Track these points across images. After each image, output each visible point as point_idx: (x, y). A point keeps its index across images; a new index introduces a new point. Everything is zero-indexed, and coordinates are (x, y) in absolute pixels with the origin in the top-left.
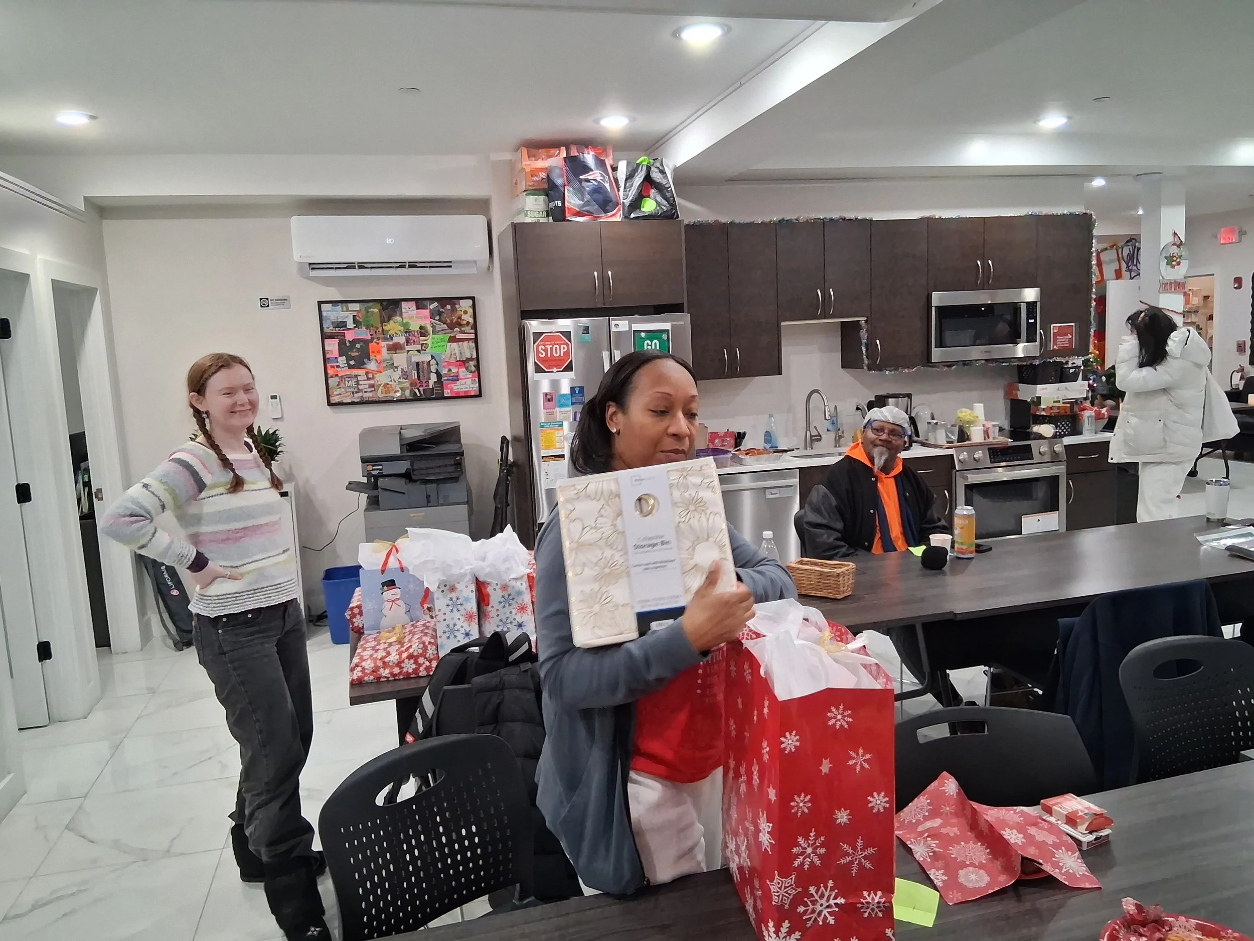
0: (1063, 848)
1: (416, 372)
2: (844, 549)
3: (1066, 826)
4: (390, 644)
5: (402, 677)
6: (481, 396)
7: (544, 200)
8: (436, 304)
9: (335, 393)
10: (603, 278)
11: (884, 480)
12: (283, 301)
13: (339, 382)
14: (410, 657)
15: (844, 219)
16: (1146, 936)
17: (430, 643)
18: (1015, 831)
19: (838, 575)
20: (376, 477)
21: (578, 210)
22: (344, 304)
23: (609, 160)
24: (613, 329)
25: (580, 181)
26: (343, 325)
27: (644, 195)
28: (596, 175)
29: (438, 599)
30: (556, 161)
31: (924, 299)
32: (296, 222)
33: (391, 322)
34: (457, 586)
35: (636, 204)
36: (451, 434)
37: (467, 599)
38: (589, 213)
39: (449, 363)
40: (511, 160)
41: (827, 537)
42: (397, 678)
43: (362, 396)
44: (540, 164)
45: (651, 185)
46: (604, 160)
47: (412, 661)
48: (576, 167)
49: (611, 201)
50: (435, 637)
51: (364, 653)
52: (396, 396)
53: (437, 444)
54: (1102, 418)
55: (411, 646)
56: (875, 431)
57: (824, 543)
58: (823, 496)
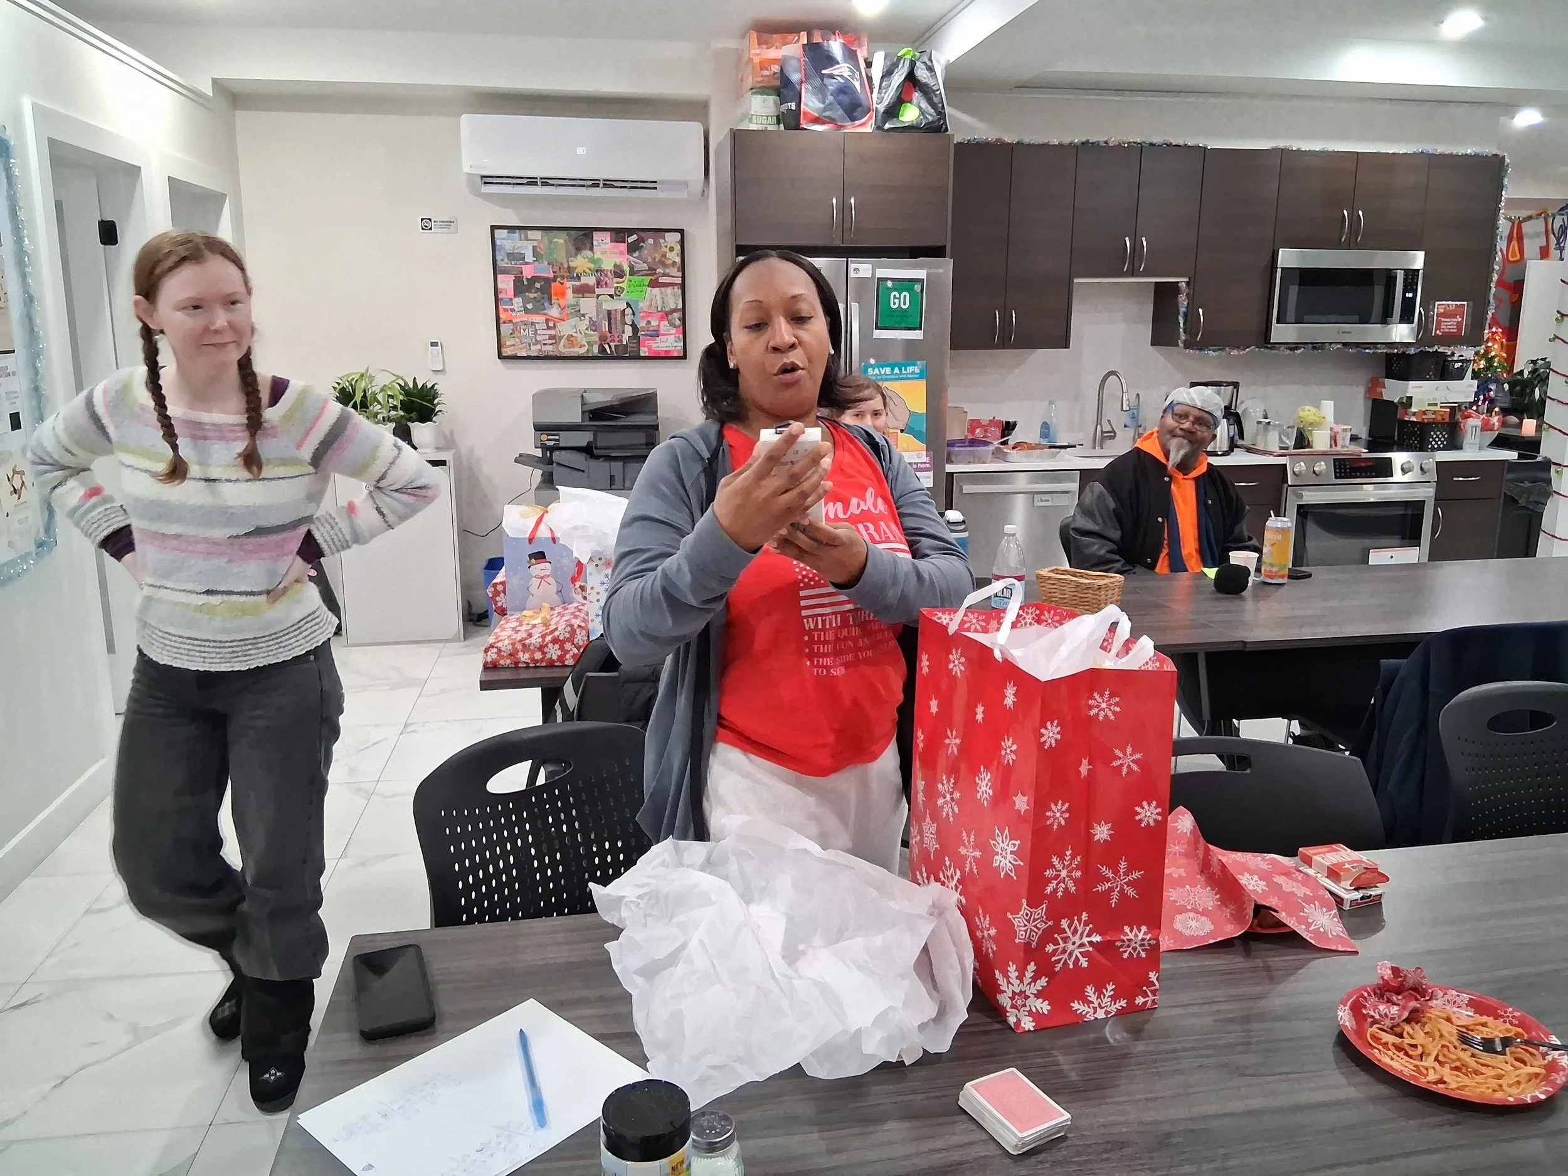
0: (1316, 902)
1: (607, 323)
2: (1118, 565)
3: (1327, 880)
4: (534, 626)
5: (544, 664)
6: (685, 358)
7: (775, 102)
8: (634, 237)
9: (508, 343)
10: (844, 207)
11: (1181, 482)
12: (448, 224)
13: (513, 329)
14: (555, 641)
15: (1169, 145)
16: (1398, 1005)
17: (579, 626)
18: (1256, 877)
19: (1099, 588)
20: (552, 449)
21: (817, 115)
22: (523, 231)
23: (862, 52)
24: (852, 274)
25: (822, 77)
26: (522, 257)
27: (906, 99)
28: (842, 69)
29: (591, 574)
30: (792, 50)
31: (1267, 258)
32: (467, 121)
33: (579, 257)
35: (892, 111)
36: (645, 402)
38: (831, 121)
39: (649, 314)
40: (737, 48)
41: (1098, 548)
42: (538, 665)
43: (540, 350)
44: (774, 53)
45: (915, 87)
46: (855, 51)
47: (557, 646)
48: (819, 58)
49: (860, 105)
50: (585, 620)
51: (501, 634)
52: (582, 351)
53: (627, 414)
54: (1492, 430)
55: (557, 629)
56: (1177, 418)
57: (1094, 555)
58: (1098, 497)
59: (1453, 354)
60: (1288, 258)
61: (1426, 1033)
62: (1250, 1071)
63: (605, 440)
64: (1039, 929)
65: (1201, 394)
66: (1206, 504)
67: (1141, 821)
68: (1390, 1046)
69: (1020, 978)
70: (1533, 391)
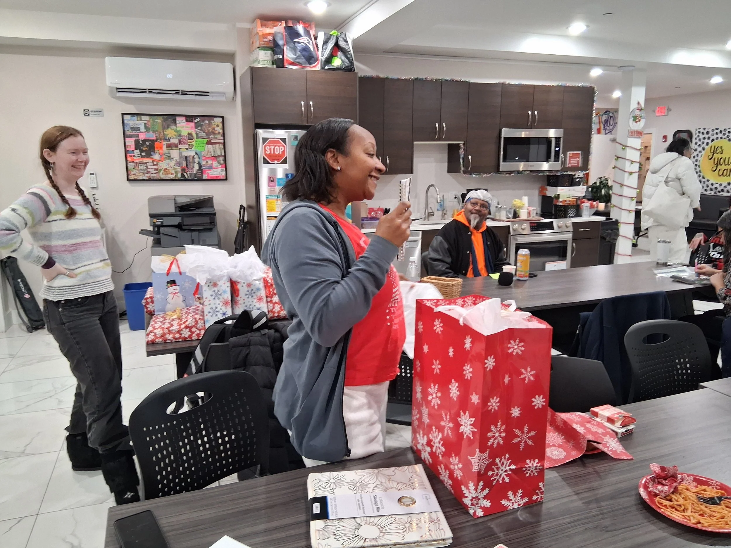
0: (608, 436)
1: (185, 162)
2: (451, 274)
4: (173, 320)
5: (181, 340)
6: (227, 180)
7: (271, 54)
8: (198, 119)
9: (132, 173)
10: (307, 106)
11: (476, 234)
12: (99, 112)
13: (135, 166)
14: (186, 327)
15: (454, 80)
16: (667, 485)
17: (200, 319)
18: (579, 425)
19: (452, 286)
20: (159, 227)
21: (292, 61)
22: (139, 116)
23: (312, 32)
25: (294, 42)
26: (138, 129)
27: (334, 55)
28: (304, 40)
29: (205, 291)
30: (279, 28)
31: (497, 133)
32: (108, 60)
33: (169, 129)
34: (218, 283)
35: (329, 61)
36: (207, 202)
37: (225, 292)
38: (299, 64)
39: (207, 158)
40: (249, 29)
41: (442, 267)
42: (177, 340)
43: (150, 176)
44: (268, 31)
45: (339, 49)
46: (309, 31)
47: (188, 330)
48: (293, 34)
49: (313, 57)
50: (203, 316)
51: (155, 325)
52: (172, 177)
53: (199, 208)
54: (594, 208)
55: (187, 321)
56: (472, 205)
57: (440, 270)
58: (440, 243)
59: (575, 175)
60: (506, 132)
61: (683, 498)
62: (609, 528)
63: (188, 221)
64: (485, 464)
65: (482, 193)
66: (487, 244)
67: (535, 406)
68: (668, 507)
69: (476, 489)
70: (601, 191)
